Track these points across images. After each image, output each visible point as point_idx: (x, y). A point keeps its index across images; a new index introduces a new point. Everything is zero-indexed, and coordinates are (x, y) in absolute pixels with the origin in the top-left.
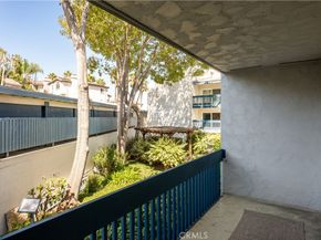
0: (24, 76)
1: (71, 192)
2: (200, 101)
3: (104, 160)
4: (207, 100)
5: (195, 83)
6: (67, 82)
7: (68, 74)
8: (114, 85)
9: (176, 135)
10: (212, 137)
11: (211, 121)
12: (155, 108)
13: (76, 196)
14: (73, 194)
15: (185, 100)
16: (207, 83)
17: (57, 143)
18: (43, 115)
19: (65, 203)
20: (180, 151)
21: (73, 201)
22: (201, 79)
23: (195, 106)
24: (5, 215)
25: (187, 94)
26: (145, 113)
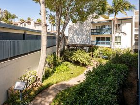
0: (9, 20)
1: (38, 77)
2: (95, 31)
3: (52, 60)
4: (98, 31)
5: (92, 22)
6: (29, 23)
7: (29, 19)
8: (51, 24)
9: (85, 48)
10: (102, 49)
11: (100, 41)
12: (72, 35)
13: (41, 80)
14: (39, 79)
15: (87, 31)
16: (98, 22)
17: (30, 53)
18: (24, 39)
19: (35, 83)
20: (88, 56)
21: (39, 82)
22: (96, 20)
23: (93, 34)
24: (7, 90)
25: (88, 28)
26: (67, 37)
